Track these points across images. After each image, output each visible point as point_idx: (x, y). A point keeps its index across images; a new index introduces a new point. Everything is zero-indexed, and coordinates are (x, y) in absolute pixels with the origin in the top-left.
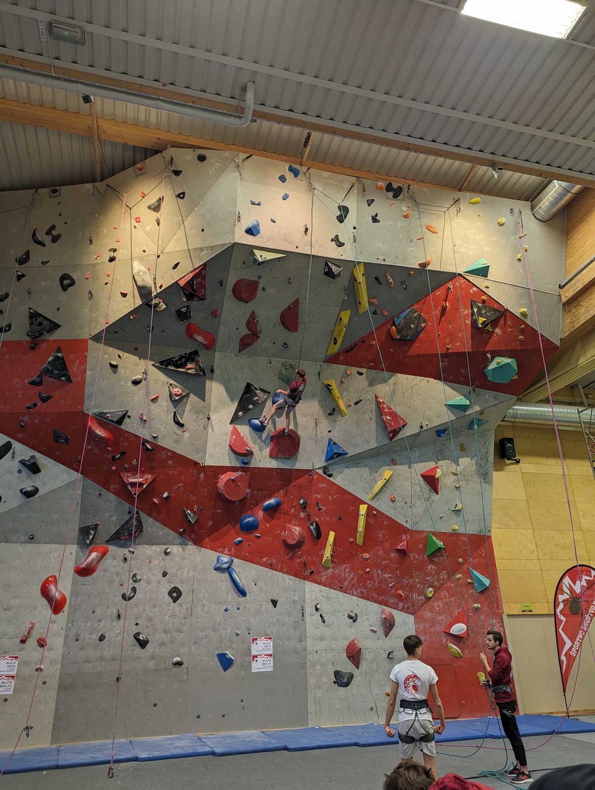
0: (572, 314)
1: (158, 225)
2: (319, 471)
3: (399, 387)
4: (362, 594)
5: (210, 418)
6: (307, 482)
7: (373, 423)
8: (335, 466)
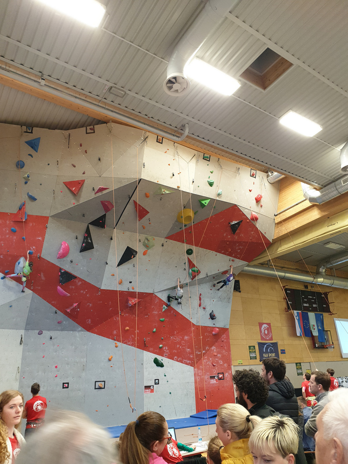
0: (279, 228)
1: (99, 162)
2: (156, 294)
3: (199, 254)
4: (171, 357)
5: (107, 264)
6: (150, 300)
7: (185, 271)
8: (164, 292)
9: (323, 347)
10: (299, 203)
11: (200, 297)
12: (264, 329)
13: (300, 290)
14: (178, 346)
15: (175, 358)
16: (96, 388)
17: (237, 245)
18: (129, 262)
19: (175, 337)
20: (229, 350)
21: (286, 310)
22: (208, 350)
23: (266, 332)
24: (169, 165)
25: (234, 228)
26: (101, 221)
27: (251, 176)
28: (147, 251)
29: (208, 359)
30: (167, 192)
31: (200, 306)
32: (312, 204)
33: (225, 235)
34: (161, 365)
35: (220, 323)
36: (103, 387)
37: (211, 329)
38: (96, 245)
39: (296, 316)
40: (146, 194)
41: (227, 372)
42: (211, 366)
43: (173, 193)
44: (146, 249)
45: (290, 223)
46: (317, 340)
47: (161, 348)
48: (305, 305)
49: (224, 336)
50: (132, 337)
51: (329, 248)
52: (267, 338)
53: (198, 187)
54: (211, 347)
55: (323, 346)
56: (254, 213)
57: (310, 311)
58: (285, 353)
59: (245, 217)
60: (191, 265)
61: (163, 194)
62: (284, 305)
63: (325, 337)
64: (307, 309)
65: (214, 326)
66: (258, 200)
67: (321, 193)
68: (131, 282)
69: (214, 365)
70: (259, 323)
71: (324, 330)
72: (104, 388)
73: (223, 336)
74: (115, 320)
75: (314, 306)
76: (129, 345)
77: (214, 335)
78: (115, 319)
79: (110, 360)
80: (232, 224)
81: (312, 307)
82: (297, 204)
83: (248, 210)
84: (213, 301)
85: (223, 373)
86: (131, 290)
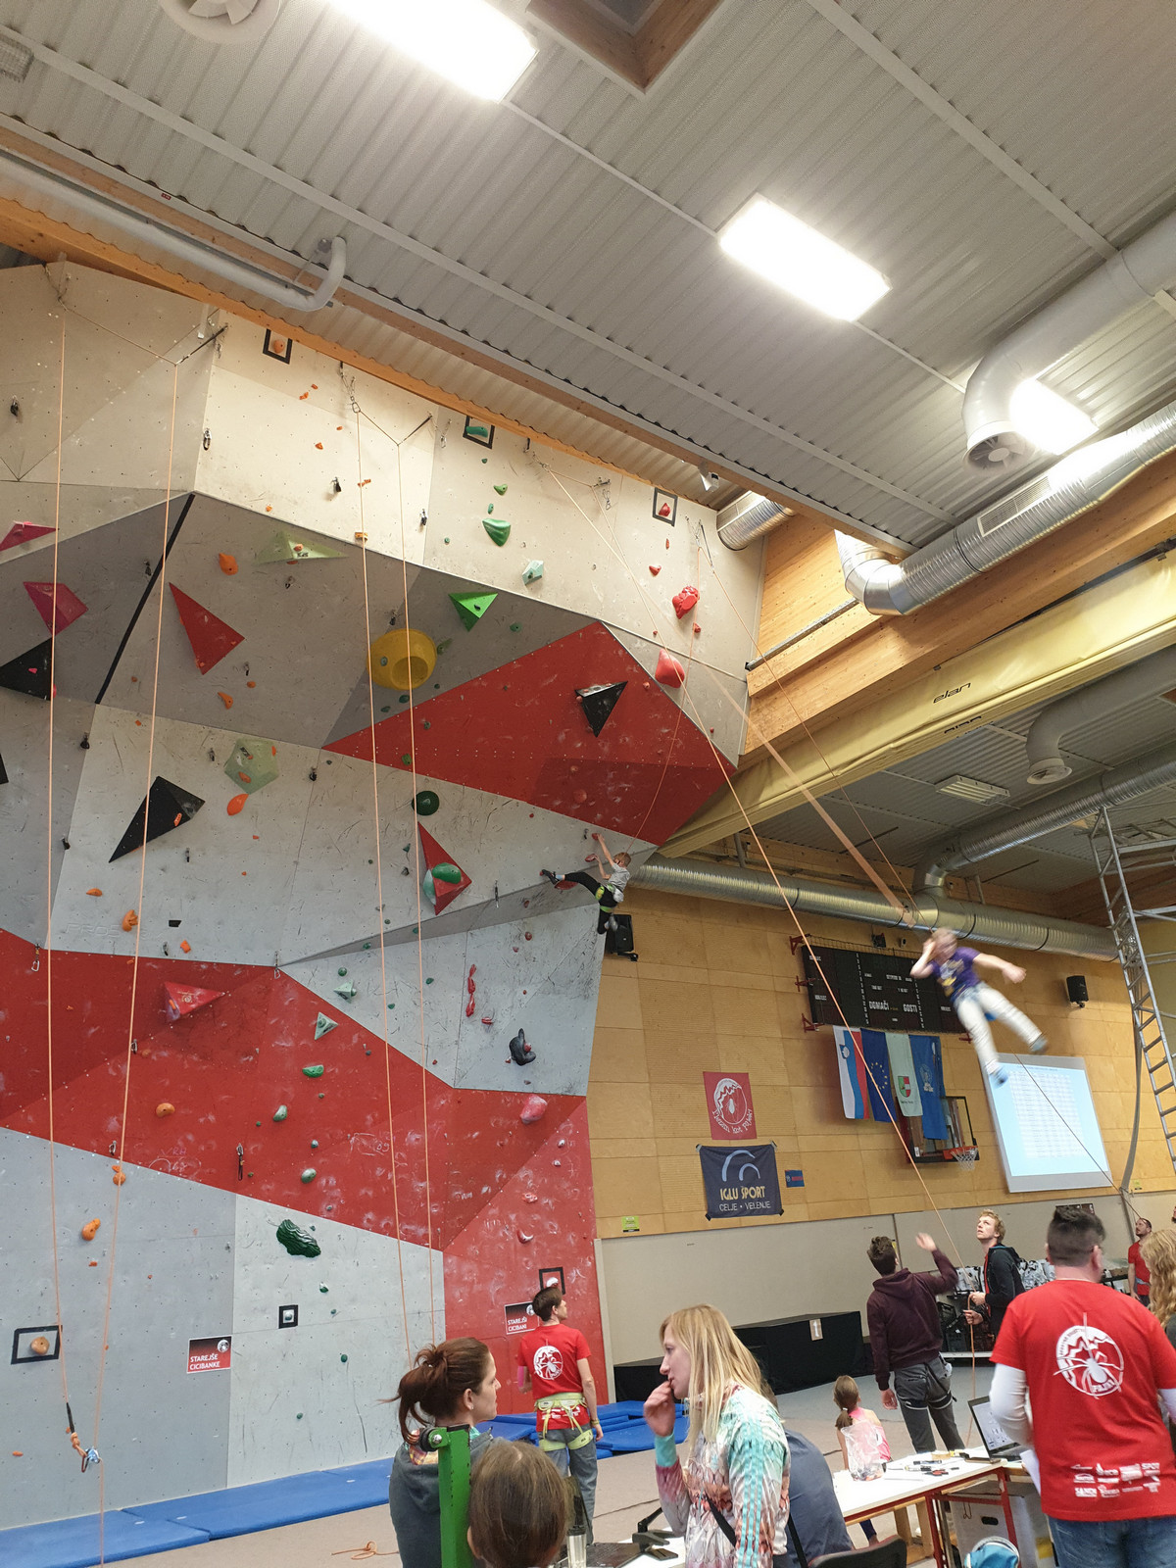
0: (761, 715)
1: (14, 419)
2: (286, 970)
3: (464, 812)
4: (350, 1215)
5: (67, 846)
6: (259, 993)
7: (408, 879)
8: (322, 962)
9: (939, 1158)
10: (831, 619)
11: (473, 978)
12: (724, 1096)
13: (854, 953)
14: (379, 1172)
15: (369, 1220)
16: (20, 1356)
17: (611, 775)
18: (164, 842)
19: (368, 1138)
20: (585, 1179)
21: (807, 1025)
22: (503, 1182)
23: (732, 1109)
24: (319, 446)
25: (596, 712)
26: (34, 670)
27: (654, 516)
28: (243, 797)
29: (503, 1218)
30: (312, 555)
31: (470, 1012)
32: (878, 617)
33: (562, 737)
34: (311, 1251)
35: (549, 1077)
36: (51, 1352)
37: (515, 1101)
38: (18, 770)
39: (842, 1047)
40: (221, 560)
41: (575, 1265)
42: (512, 1247)
43: (338, 558)
44: (242, 792)
45: (800, 692)
46: (917, 1132)
47: (310, 1180)
48: (875, 1005)
49: (568, 1126)
50: (186, 1141)
51: (954, 797)
52: (736, 1131)
53: (447, 542)
54: (516, 1171)
55: (940, 1152)
56: (667, 655)
57: (894, 1028)
58: (800, 1183)
59: (635, 671)
60: (434, 854)
61: (293, 562)
62: (800, 1007)
63: (945, 1119)
64: (884, 1021)
65: (527, 1089)
66: (684, 608)
67: (905, 570)
68: (174, 924)
69: (523, 1241)
70: (704, 1073)
71: (942, 1096)
72: (56, 1356)
73: (563, 1126)
74: (114, 1074)
75: (908, 1008)
76: (173, 1173)
77: (526, 1125)
78: (111, 1072)
79: (86, 1238)
80: (586, 695)
81: (901, 1013)
82: (824, 623)
83: (645, 644)
84: (525, 993)
85: (561, 1269)
86: (177, 954)
